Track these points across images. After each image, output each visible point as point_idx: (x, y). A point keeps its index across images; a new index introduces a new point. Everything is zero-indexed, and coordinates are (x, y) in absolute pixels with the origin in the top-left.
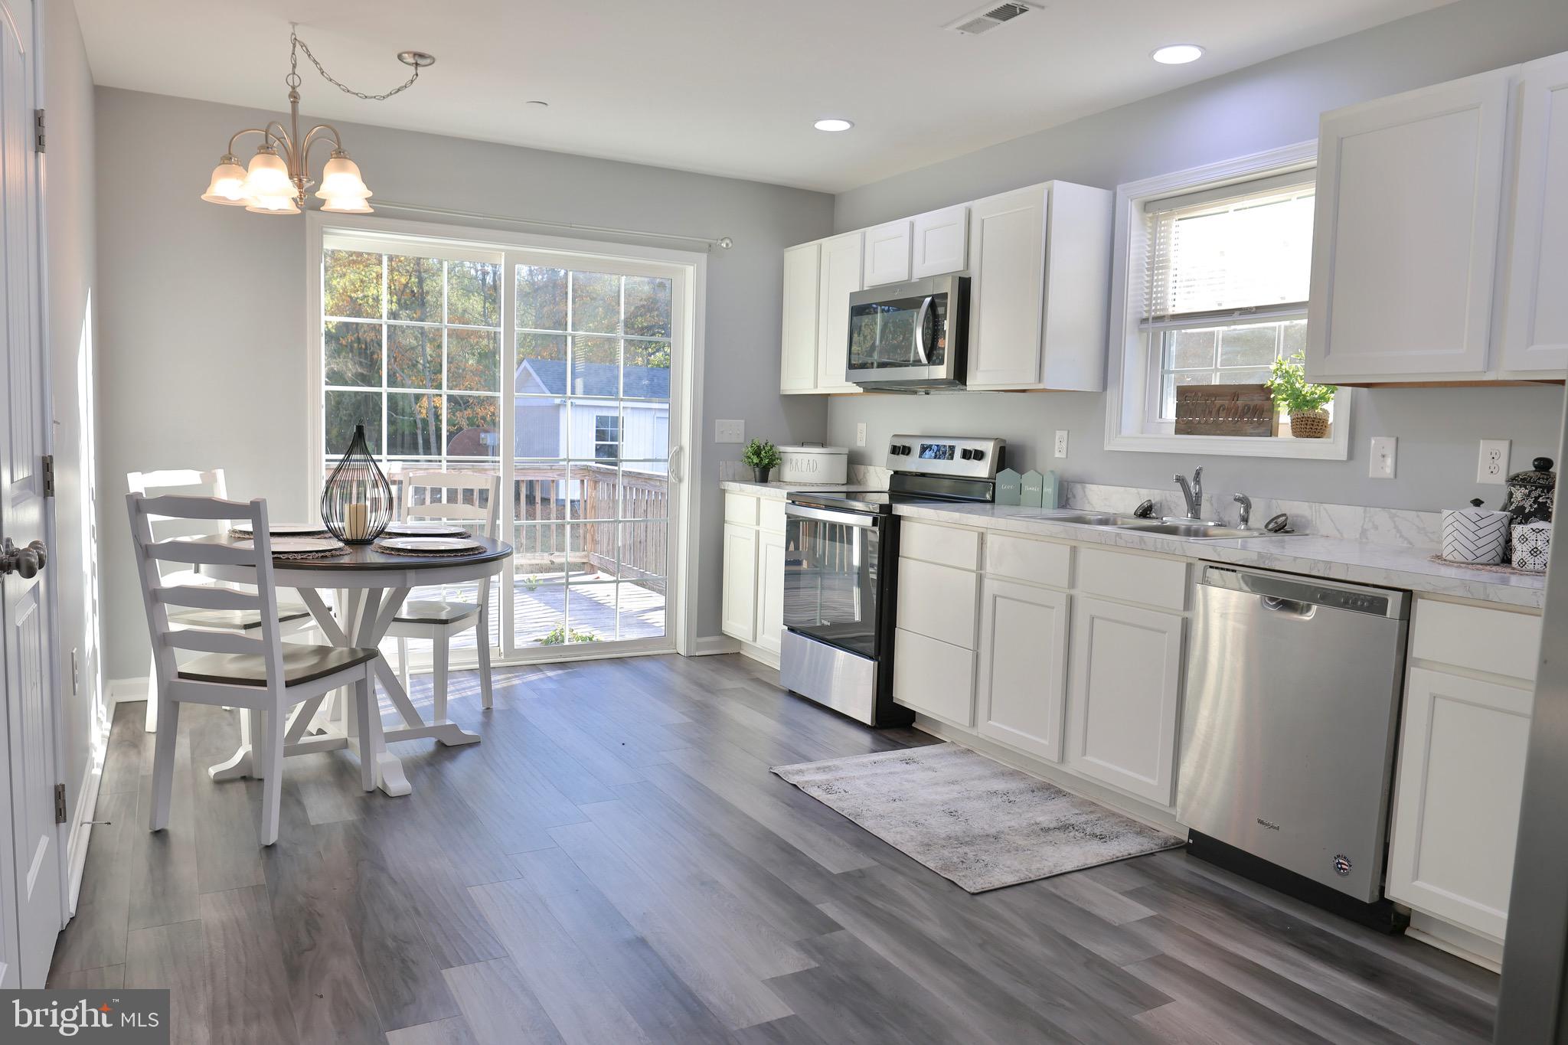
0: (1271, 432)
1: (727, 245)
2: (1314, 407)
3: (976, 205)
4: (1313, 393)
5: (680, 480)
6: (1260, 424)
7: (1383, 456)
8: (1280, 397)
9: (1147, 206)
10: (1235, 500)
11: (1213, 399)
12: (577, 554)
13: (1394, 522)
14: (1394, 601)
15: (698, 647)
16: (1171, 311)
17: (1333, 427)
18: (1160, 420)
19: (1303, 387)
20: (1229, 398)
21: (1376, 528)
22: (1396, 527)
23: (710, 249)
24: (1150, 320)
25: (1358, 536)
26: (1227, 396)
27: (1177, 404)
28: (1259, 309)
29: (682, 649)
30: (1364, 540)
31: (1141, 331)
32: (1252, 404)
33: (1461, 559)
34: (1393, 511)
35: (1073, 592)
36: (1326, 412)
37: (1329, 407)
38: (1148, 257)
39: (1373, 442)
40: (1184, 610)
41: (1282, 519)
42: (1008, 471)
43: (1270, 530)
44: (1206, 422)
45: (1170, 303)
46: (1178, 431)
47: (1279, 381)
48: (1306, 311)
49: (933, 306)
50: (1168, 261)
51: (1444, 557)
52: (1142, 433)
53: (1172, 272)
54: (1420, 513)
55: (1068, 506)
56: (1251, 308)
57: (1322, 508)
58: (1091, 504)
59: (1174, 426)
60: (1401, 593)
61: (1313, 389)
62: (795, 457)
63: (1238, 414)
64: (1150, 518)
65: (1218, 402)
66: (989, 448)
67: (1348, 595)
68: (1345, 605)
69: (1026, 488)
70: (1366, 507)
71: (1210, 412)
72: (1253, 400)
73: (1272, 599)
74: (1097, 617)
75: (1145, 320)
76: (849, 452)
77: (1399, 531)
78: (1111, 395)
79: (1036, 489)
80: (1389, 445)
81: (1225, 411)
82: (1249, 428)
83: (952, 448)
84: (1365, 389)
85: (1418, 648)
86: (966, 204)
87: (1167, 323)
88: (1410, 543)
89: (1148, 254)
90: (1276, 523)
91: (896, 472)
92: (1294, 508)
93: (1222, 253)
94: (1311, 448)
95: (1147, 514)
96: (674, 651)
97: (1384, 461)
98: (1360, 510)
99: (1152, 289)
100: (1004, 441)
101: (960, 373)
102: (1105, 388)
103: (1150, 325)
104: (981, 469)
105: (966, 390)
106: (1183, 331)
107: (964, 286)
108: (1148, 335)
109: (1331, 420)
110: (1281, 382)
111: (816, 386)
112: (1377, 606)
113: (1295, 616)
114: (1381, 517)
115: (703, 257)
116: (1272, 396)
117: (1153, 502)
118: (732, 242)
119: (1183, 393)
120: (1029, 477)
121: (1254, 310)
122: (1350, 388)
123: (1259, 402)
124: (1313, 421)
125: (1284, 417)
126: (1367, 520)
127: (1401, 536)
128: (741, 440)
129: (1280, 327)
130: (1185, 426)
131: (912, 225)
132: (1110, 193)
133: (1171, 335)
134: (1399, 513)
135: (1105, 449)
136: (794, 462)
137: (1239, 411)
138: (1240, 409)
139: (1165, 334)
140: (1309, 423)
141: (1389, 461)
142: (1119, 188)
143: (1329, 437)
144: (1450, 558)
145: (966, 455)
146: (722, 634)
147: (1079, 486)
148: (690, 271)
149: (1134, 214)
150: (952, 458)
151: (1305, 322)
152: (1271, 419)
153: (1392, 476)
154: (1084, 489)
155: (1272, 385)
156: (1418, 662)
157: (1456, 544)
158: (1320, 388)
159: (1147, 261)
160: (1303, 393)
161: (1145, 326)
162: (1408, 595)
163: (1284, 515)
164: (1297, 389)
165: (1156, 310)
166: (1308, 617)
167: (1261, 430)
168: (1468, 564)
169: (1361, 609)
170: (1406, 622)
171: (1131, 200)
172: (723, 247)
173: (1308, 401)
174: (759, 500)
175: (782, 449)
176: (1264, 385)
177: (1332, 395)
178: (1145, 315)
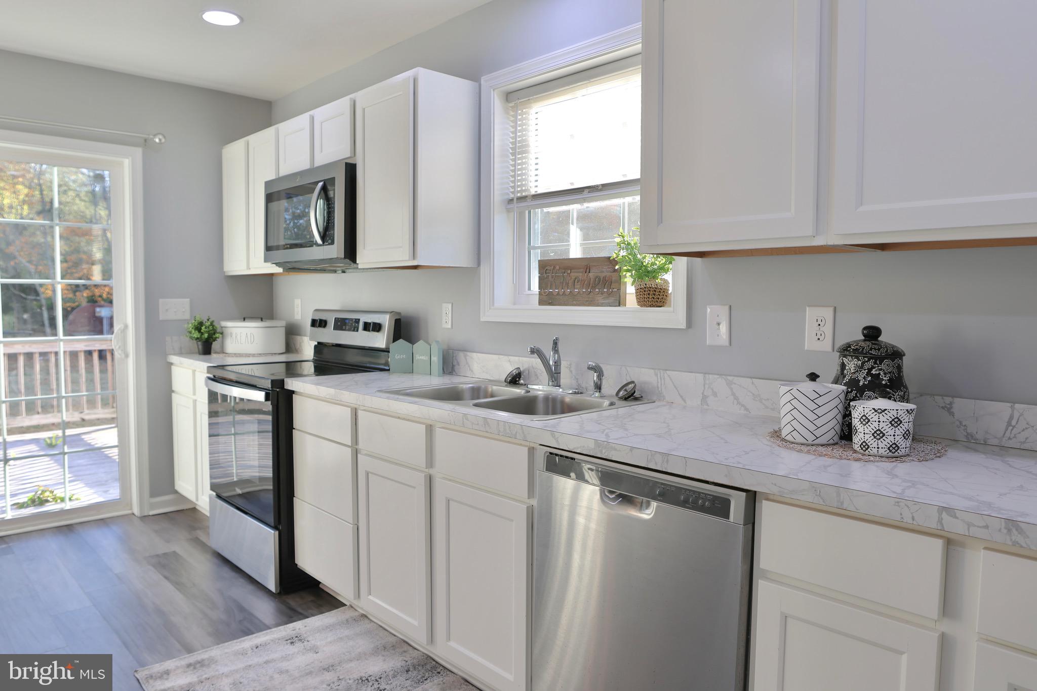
0: (620, 302)
1: (160, 140)
2: (655, 278)
3: (360, 96)
4: (653, 264)
5: (127, 356)
6: (610, 294)
7: (719, 324)
8: (625, 268)
9: (509, 96)
10: (589, 368)
11: (569, 272)
12: (106, 411)
13: (731, 389)
14: (737, 503)
15: (152, 506)
16: (533, 191)
17: (672, 295)
18: (529, 292)
19: (644, 258)
20: (582, 270)
21: (715, 394)
22: (733, 394)
23: (146, 143)
24: (515, 200)
25: (699, 403)
26: (581, 268)
27: (539, 277)
28: (605, 186)
29: (136, 511)
30: (705, 407)
31: (508, 211)
32: (602, 275)
33: (800, 439)
34: (730, 378)
35: (432, 471)
36: (666, 281)
37: (668, 277)
38: (512, 143)
39: (709, 310)
40: (528, 498)
41: (631, 386)
42: (401, 341)
43: (621, 398)
44: (564, 293)
45: (532, 184)
46: (541, 302)
47: (623, 253)
48: (638, 188)
49: (324, 189)
50: (528, 146)
51: (783, 436)
52: (514, 304)
53: (532, 156)
54: (754, 380)
55: (454, 373)
56: (597, 186)
57: (665, 375)
58: (472, 371)
59: (537, 297)
60: (744, 494)
61: (653, 260)
62: (234, 331)
63: (591, 286)
64: (518, 384)
65: (574, 275)
66: (386, 321)
67: (688, 492)
68: (684, 504)
69: (417, 357)
70: (705, 374)
71: (567, 284)
72: (602, 272)
73: (611, 492)
74: (453, 500)
75: (511, 201)
76: (286, 324)
77: (736, 398)
78: (484, 269)
79: (425, 358)
80: (723, 311)
81: (579, 283)
82: (600, 299)
83: (358, 321)
84: (699, 260)
85: (765, 559)
86: (352, 96)
87: (529, 203)
88: (746, 409)
89: (511, 141)
90: (626, 390)
91: (319, 343)
92: (643, 375)
93: (572, 136)
94: (654, 317)
95: (516, 381)
96: (130, 512)
97: (719, 329)
98: (700, 377)
99: (517, 172)
100: (399, 314)
101: (351, 252)
102: (479, 264)
103: (515, 205)
104: (379, 340)
105: (358, 268)
106: (545, 210)
107: (351, 171)
108: (514, 214)
109: (670, 290)
110: (625, 254)
111: (248, 268)
112: (720, 507)
113: (633, 512)
114: (719, 384)
115: (138, 152)
116: (617, 267)
117: (522, 369)
118: (164, 137)
119: (544, 266)
120: (420, 345)
121: (600, 187)
122: (685, 259)
123: (608, 274)
124: (655, 291)
125: (630, 290)
126: (707, 386)
127: (739, 403)
128: (187, 316)
129: (624, 203)
130: (546, 299)
131: (312, 119)
132: (477, 84)
133: (535, 214)
134: (736, 380)
135: (481, 320)
136: (234, 336)
137: (591, 282)
138: (592, 280)
139: (530, 212)
140: (651, 293)
141: (724, 328)
142: (483, 80)
143: (670, 306)
144: (789, 438)
145: (367, 327)
146: (176, 492)
147: (461, 354)
148: (127, 162)
149: (497, 104)
150: (357, 331)
151: (638, 198)
152: (619, 289)
153: (727, 344)
154: (465, 356)
155: (616, 258)
156: (765, 575)
157: (794, 423)
158: (659, 259)
159: (511, 146)
160: (644, 264)
161: (511, 206)
162: (752, 497)
163: (633, 382)
164: (639, 260)
165: (522, 191)
166: (647, 515)
167: (611, 300)
168: (808, 445)
169: (702, 509)
170: (750, 526)
171: (494, 90)
172: (155, 141)
173: (648, 272)
174: (194, 371)
175: (224, 324)
176: (610, 257)
177: (670, 266)
178: (512, 196)
